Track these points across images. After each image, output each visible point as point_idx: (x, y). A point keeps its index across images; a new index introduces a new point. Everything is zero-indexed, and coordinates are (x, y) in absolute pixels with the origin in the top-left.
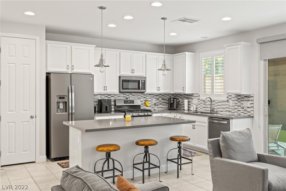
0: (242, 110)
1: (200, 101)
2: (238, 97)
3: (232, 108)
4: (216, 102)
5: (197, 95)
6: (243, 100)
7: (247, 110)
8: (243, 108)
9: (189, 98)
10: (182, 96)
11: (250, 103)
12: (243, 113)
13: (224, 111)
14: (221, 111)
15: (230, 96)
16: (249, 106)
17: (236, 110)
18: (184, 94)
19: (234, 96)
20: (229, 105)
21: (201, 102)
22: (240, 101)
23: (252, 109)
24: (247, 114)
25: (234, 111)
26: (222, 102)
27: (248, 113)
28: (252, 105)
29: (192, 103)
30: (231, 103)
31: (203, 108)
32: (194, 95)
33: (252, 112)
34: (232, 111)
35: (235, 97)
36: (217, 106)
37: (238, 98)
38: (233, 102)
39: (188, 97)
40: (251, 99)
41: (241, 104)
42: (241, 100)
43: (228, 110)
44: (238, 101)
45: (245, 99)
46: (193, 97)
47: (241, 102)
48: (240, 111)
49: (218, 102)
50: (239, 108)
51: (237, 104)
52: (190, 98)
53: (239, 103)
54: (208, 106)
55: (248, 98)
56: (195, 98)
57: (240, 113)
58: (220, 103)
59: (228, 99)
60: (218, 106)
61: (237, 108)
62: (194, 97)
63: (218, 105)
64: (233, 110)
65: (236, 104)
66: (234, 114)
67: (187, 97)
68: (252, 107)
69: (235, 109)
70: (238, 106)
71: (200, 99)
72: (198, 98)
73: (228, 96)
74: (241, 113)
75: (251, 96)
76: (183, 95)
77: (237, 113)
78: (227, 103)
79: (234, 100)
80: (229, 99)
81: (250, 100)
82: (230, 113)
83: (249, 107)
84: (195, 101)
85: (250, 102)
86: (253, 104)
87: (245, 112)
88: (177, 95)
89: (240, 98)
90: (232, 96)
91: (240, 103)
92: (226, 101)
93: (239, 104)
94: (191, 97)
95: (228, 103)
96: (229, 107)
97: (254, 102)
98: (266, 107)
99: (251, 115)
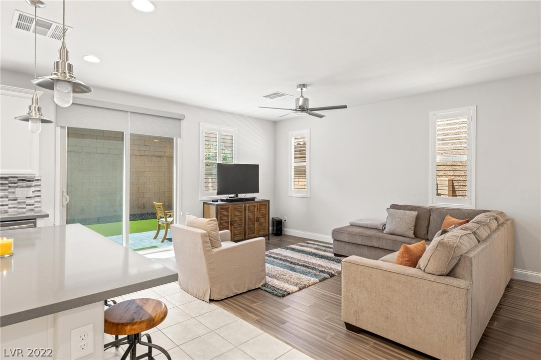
0: (13, 204)
6: (16, 187)
7: (25, 202)
8: (16, 200)
11: (34, 190)
12: (14, 208)
16: (31, 195)
22: (7, 188)
23: (37, 199)
24: (24, 208)
27: (28, 207)
28: (38, 194)
33: (37, 205)
37: (2, 184)
40: (34, 183)
41: (9, 192)
42: (9, 187)
45: (19, 184)
47: (10, 190)
48: (7, 205)
50: (3, 201)
53: (2, 192)
55: (28, 183)
57: (6, 209)
68: (40, 196)
70: (1, 197)
74: (10, 208)
75: (36, 178)
81: (33, 185)
83: (29, 198)
85: (33, 188)
86: (40, 191)
87: (19, 206)
89: (7, 182)
91: (6, 191)
93: (2, 194)
97: (43, 189)
98: (65, 194)
99: (35, 209)
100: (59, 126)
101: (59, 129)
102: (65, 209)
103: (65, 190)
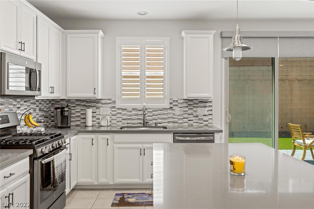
0: (196, 120)
1: (116, 110)
2: (188, 102)
3: (179, 117)
4: (148, 110)
5: (111, 102)
6: (198, 107)
7: (202, 119)
8: (197, 117)
9: (90, 106)
10: (72, 103)
11: (208, 110)
12: (197, 122)
13: (164, 122)
14: (159, 123)
15: (176, 102)
16: (206, 113)
17: (186, 120)
18: (77, 100)
19: (182, 102)
20: (174, 114)
21: (118, 112)
22: (192, 107)
23: (210, 117)
24: (202, 123)
25: (182, 122)
26: (161, 110)
27: (204, 122)
28: (210, 113)
29: (97, 113)
30: (177, 111)
31: (123, 121)
32: (102, 101)
33: (210, 121)
34: (179, 122)
35: (184, 102)
36: (151, 116)
37: (189, 105)
38: (181, 109)
39: (87, 105)
40: (208, 104)
41: (194, 111)
42: (194, 107)
43: (172, 120)
44: (189, 107)
45: (199, 105)
46: (100, 104)
47: (194, 109)
48: (192, 120)
49: (154, 111)
50: (190, 117)
51: (187, 112)
52: (93, 107)
53: (190, 110)
54: (133, 117)
55: (205, 104)
56: (105, 105)
57: (192, 123)
58: (156, 112)
59: (172, 106)
60: (153, 117)
61: (187, 117)
62: (102, 104)
63: (153, 115)
64: (181, 120)
65: (184, 112)
66: (182, 125)
67: (84, 105)
68: (211, 115)
69: (184, 118)
70: (189, 115)
71: (115, 107)
72: (111, 106)
73: (172, 102)
74: (194, 123)
75: (209, 100)
76: (75, 102)
77: (187, 124)
78: (170, 111)
79: (182, 106)
80: (174, 105)
81: (207, 106)
82: (176, 124)
83: (206, 115)
84: (105, 110)
85: (208, 108)
86: (211, 110)
87: (199, 122)
88: (59, 102)
89: (192, 103)
90: (178, 102)
91: (192, 110)
92: (169, 109)
93: (190, 112)
94: (95, 104)
95: (172, 112)
96: (174, 117)
97: (213, 108)
98: (228, 113)
99: (209, 125)
100: (223, 58)
101: (224, 59)
102: (228, 126)
103: (228, 111)
